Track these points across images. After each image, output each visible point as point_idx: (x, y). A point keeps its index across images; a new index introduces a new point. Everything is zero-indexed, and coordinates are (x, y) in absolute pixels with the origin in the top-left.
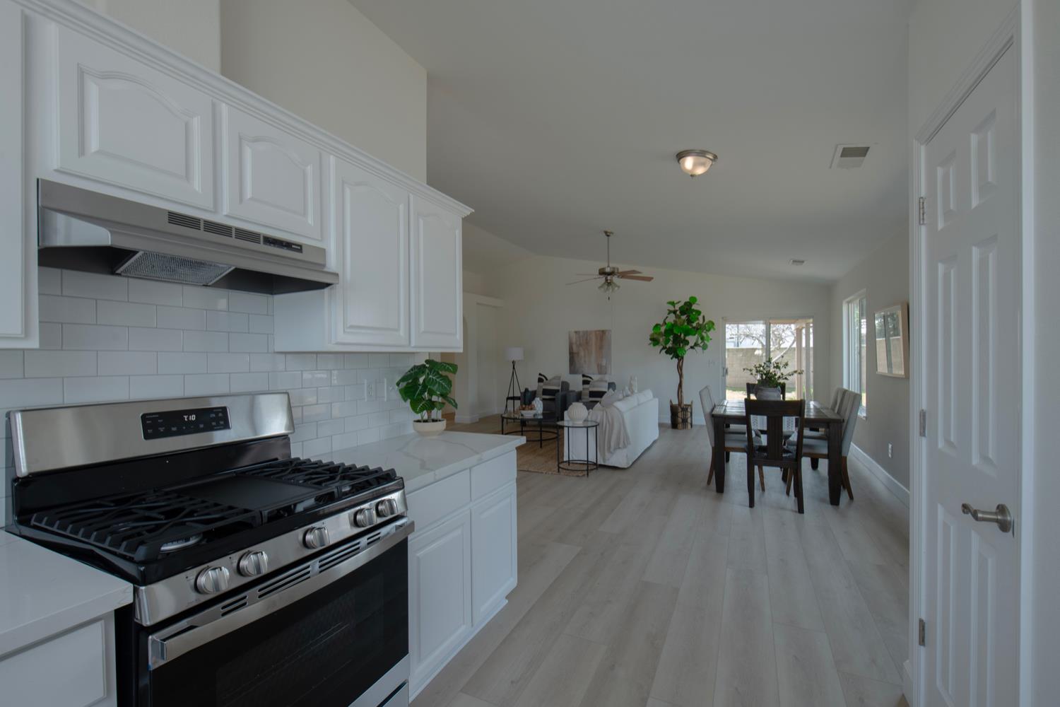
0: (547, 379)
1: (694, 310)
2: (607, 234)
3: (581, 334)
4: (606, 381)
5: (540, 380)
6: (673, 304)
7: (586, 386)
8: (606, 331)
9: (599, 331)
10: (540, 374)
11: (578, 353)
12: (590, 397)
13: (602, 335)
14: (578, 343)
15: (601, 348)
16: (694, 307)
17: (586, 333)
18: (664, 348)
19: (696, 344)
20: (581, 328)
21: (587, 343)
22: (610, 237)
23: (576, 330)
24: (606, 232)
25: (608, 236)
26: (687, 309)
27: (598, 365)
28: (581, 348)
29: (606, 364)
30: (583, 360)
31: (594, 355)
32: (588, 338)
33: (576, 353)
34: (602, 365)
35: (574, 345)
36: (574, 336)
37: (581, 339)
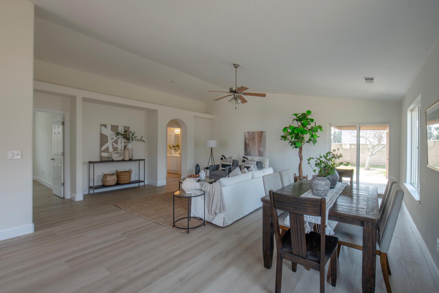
0: (225, 158)
1: (309, 119)
2: (236, 66)
3: (251, 133)
4: (255, 161)
5: (222, 159)
6: (296, 115)
7: (243, 163)
8: (263, 132)
9: (259, 132)
10: (222, 156)
11: (249, 144)
13: (261, 134)
14: (249, 138)
15: (260, 141)
16: (309, 117)
17: (253, 133)
18: (291, 142)
19: (310, 140)
20: (251, 130)
21: (253, 138)
22: (238, 69)
23: (248, 131)
24: (234, 65)
25: (236, 67)
26: (303, 118)
27: (259, 151)
28: (250, 141)
29: (263, 151)
30: (251, 148)
31: (257, 145)
32: (254, 136)
33: (248, 144)
34: (261, 151)
35: (247, 139)
36: (247, 135)
37: (251, 136)
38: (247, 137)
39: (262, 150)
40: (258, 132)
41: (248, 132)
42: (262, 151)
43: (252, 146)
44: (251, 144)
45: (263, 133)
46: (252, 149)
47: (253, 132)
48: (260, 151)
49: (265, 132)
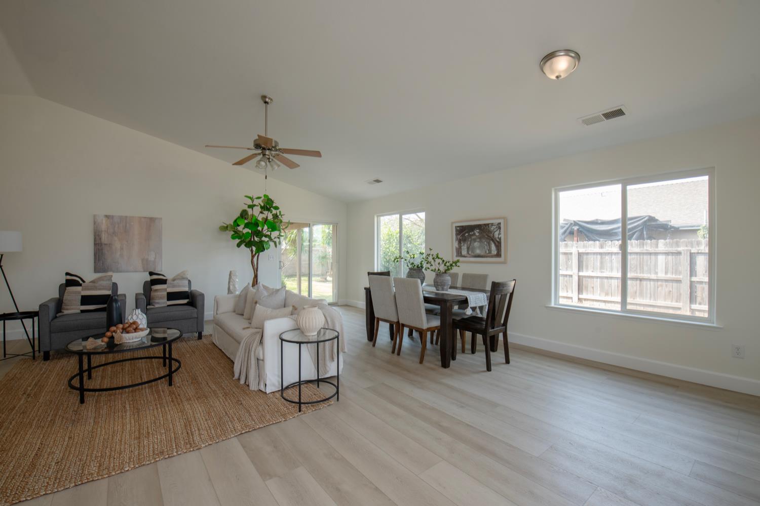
0: (84, 282)
2: (265, 100)
3: (116, 220)
8: (156, 218)
10: (67, 274)
11: (109, 244)
12: (169, 299)
13: (150, 223)
14: (109, 230)
15: (147, 239)
17: (125, 219)
20: (117, 212)
21: (126, 231)
22: (268, 105)
23: (107, 213)
25: (266, 102)
27: (142, 260)
28: (116, 239)
29: (155, 259)
30: (118, 253)
31: (136, 248)
32: (128, 225)
33: (105, 244)
34: (149, 259)
35: (103, 233)
36: (104, 222)
37: (117, 226)
38: (103, 227)
39: (151, 258)
40: (140, 218)
41: (107, 216)
42: (153, 259)
43: (122, 249)
44: (117, 245)
45: (157, 222)
46: (121, 255)
47: (126, 217)
49: (161, 219)
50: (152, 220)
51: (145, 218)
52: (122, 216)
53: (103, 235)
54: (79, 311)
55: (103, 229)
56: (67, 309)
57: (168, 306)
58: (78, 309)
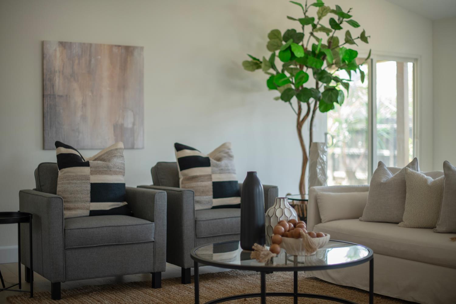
3: (76, 51)
8: (134, 48)
10: (58, 144)
11: (67, 97)
13: (126, 56)
14: (67, 71)
15: (122, 86)
17: (89, 51)
21: (90, 72)
27: (115, 127)
28: (75, 85)
29: (134, 124)
30: (79, 113)
31: (105, 103)
32: (93, 61)
33: (61, 96)
34: (125, 126)
35: (57, 74)
36: (58, 54)
37: (77, 62)
39: (128, 123)
40: (111, 47)
41: (62, 44)
42: (130, 126)
43: (84, 105)
44: (78, 98)
45: (136, 53)
46: (84, 117)
47: (91, 45)
48: (122, 125)
49: (142, 48)
50: (128, 50)
51: (119, 46)
52: (84, 44)
53: (57, 81)
54: (87, 213)
55: (57, 69)
56: (69, 209)
57: (214, 208)
58: (87, 209)
